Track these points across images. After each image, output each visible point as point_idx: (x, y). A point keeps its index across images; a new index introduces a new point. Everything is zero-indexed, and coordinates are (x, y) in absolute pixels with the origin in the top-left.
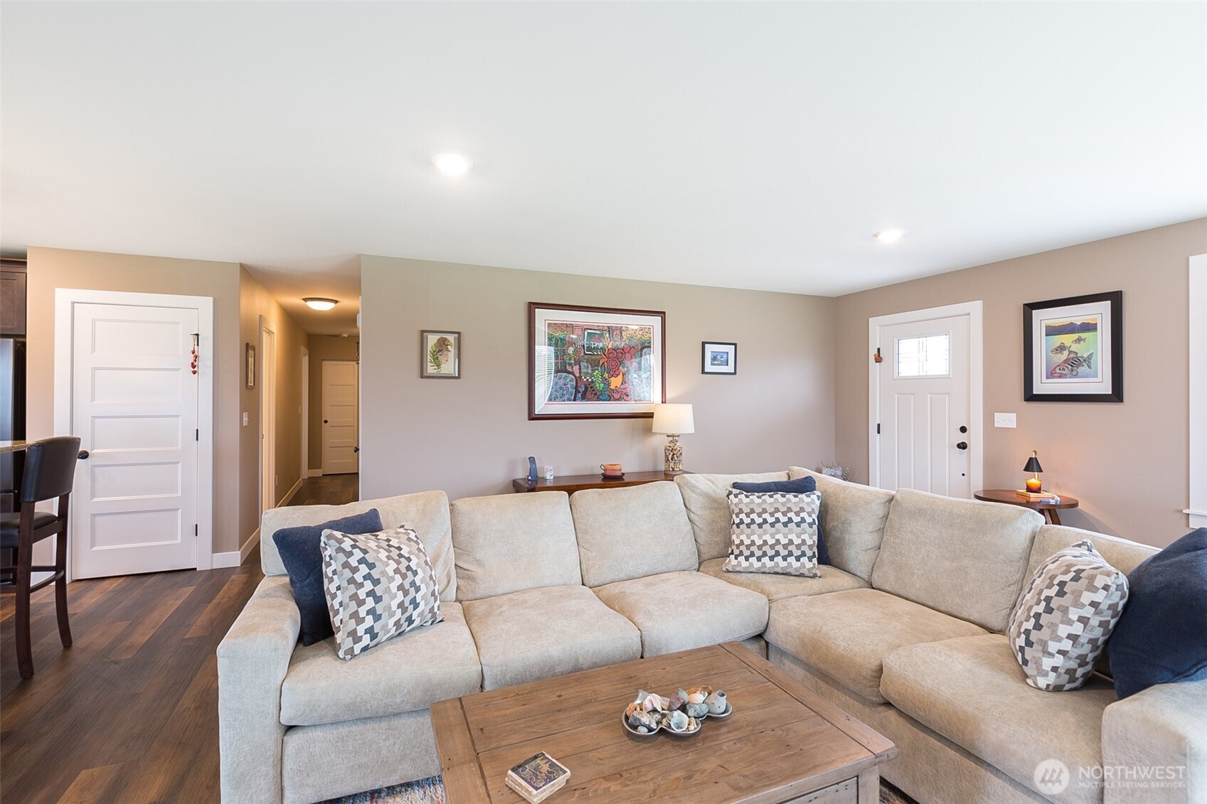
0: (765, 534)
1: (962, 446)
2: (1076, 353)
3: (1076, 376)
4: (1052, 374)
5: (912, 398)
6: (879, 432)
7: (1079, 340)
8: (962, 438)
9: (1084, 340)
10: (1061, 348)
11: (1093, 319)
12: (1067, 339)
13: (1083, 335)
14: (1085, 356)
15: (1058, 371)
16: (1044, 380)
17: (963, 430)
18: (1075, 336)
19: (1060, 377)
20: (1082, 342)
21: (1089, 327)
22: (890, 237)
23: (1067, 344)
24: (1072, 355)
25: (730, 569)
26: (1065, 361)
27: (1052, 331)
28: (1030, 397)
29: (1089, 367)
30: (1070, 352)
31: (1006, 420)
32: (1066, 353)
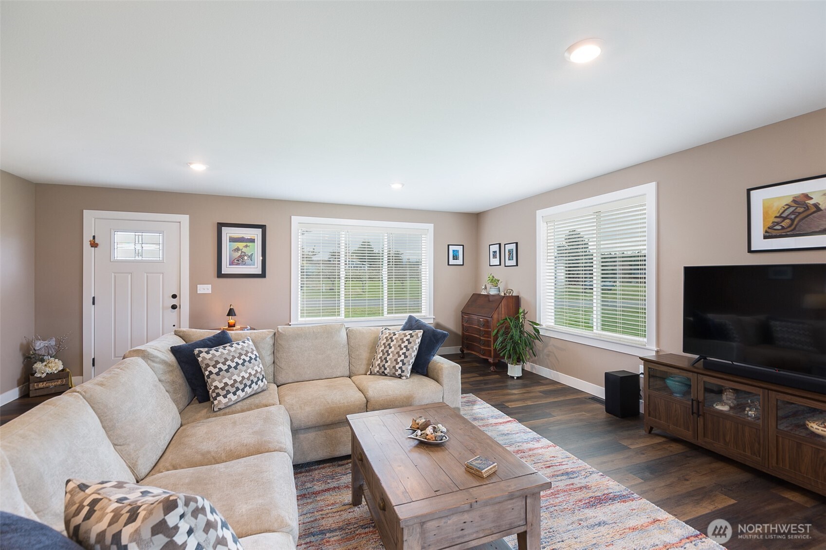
0: (241, 372)
1: (174, 307)
2: (245, 253)
3: (245, 264)
4: (232, 263)
5: (129, 276)
6: (94, 303)
7: (246, 246)
8: (174, 302)
9: (249, 246)
10: (238, 249)
11: (253, 237)
12: (241, 245)
13: (249, 244)
14: (249, 254)
15: (235, 261)
16: (228, 266)
17: (174, 296)
18: (245, 244)
19: (236, 265)
20: (248, 248)
21: (252, 241)
22: (198, 167)
23: (241, 248)
24: (243, 254)
25: (222, 407)
26: (239, 257)
27: (233, 240)
28: (220, 275)
29: (252, 260)
30: (242, 252)
31: (204, 289)
32: (240, 252)
